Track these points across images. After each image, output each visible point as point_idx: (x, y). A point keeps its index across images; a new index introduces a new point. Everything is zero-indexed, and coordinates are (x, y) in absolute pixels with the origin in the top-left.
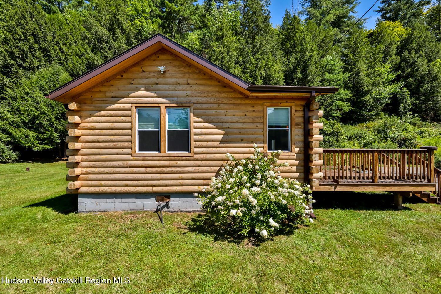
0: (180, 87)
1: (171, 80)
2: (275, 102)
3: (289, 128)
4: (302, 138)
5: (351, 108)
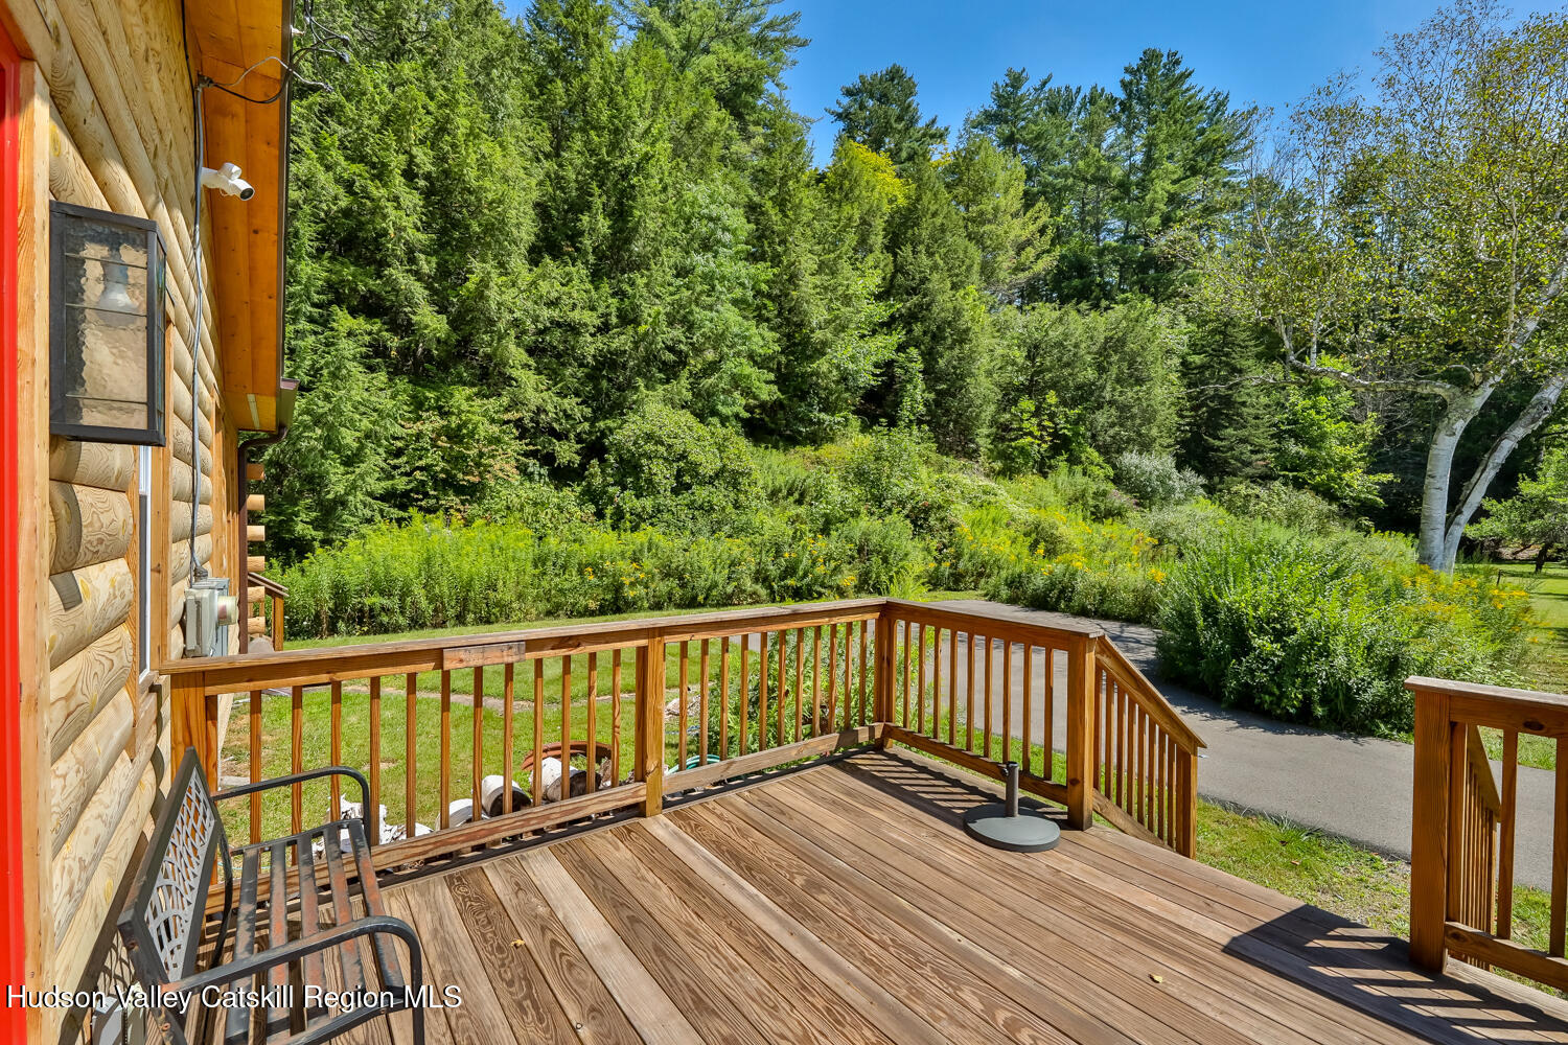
5: (775, 390)
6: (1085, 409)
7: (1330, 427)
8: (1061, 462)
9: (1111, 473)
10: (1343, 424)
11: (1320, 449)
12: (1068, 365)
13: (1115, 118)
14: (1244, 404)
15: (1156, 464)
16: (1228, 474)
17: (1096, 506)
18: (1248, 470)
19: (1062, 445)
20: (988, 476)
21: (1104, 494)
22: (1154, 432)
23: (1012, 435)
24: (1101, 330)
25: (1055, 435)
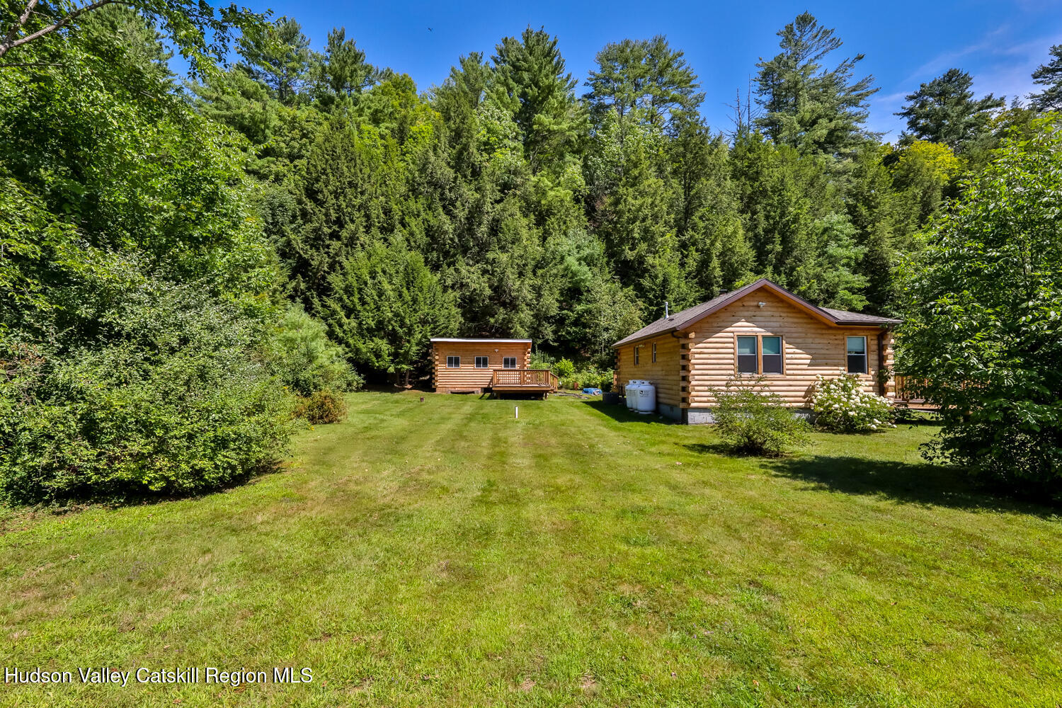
0: (774, 319)
1: (766, 313)
2: (854, 331)
3: (866, 354)
4: (877, 363)
5: (867, 303)
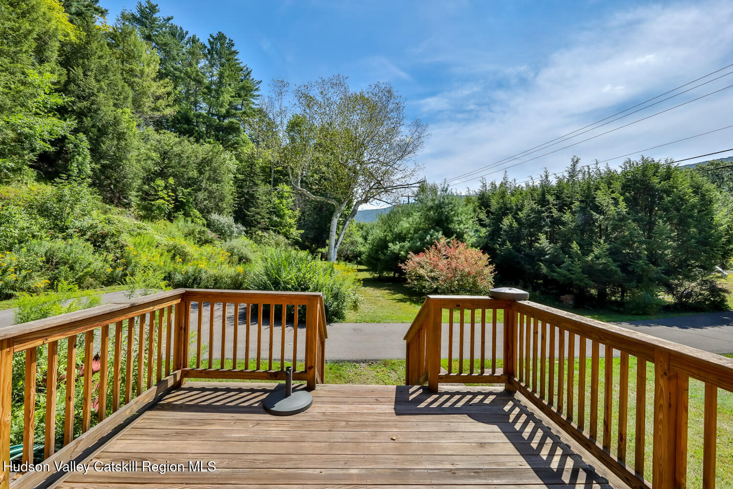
6: (192, 190)
7: (286, 212)
8: (180, 215)
9: (205, 222)
10: (290, 211)
11: (283, 219)
12: (184, 166)
13: (205, 55)
14: (258, 198)
15: (225, 220)
16: (253, 226)
17: (200, 238)
18: (259, 225)
19: (180, 206)
20: (137, 219)
21: (204, 232)
22: (224, 205)
23: (152, 198)
24: (201, 153)
25: (176, 200)
